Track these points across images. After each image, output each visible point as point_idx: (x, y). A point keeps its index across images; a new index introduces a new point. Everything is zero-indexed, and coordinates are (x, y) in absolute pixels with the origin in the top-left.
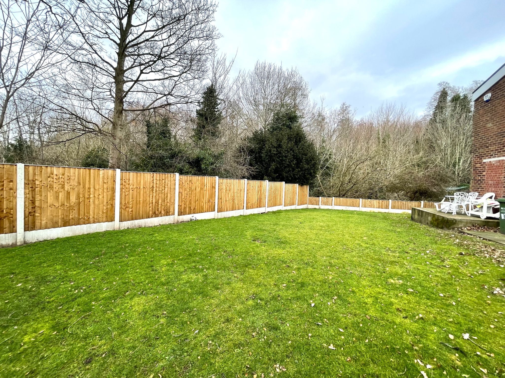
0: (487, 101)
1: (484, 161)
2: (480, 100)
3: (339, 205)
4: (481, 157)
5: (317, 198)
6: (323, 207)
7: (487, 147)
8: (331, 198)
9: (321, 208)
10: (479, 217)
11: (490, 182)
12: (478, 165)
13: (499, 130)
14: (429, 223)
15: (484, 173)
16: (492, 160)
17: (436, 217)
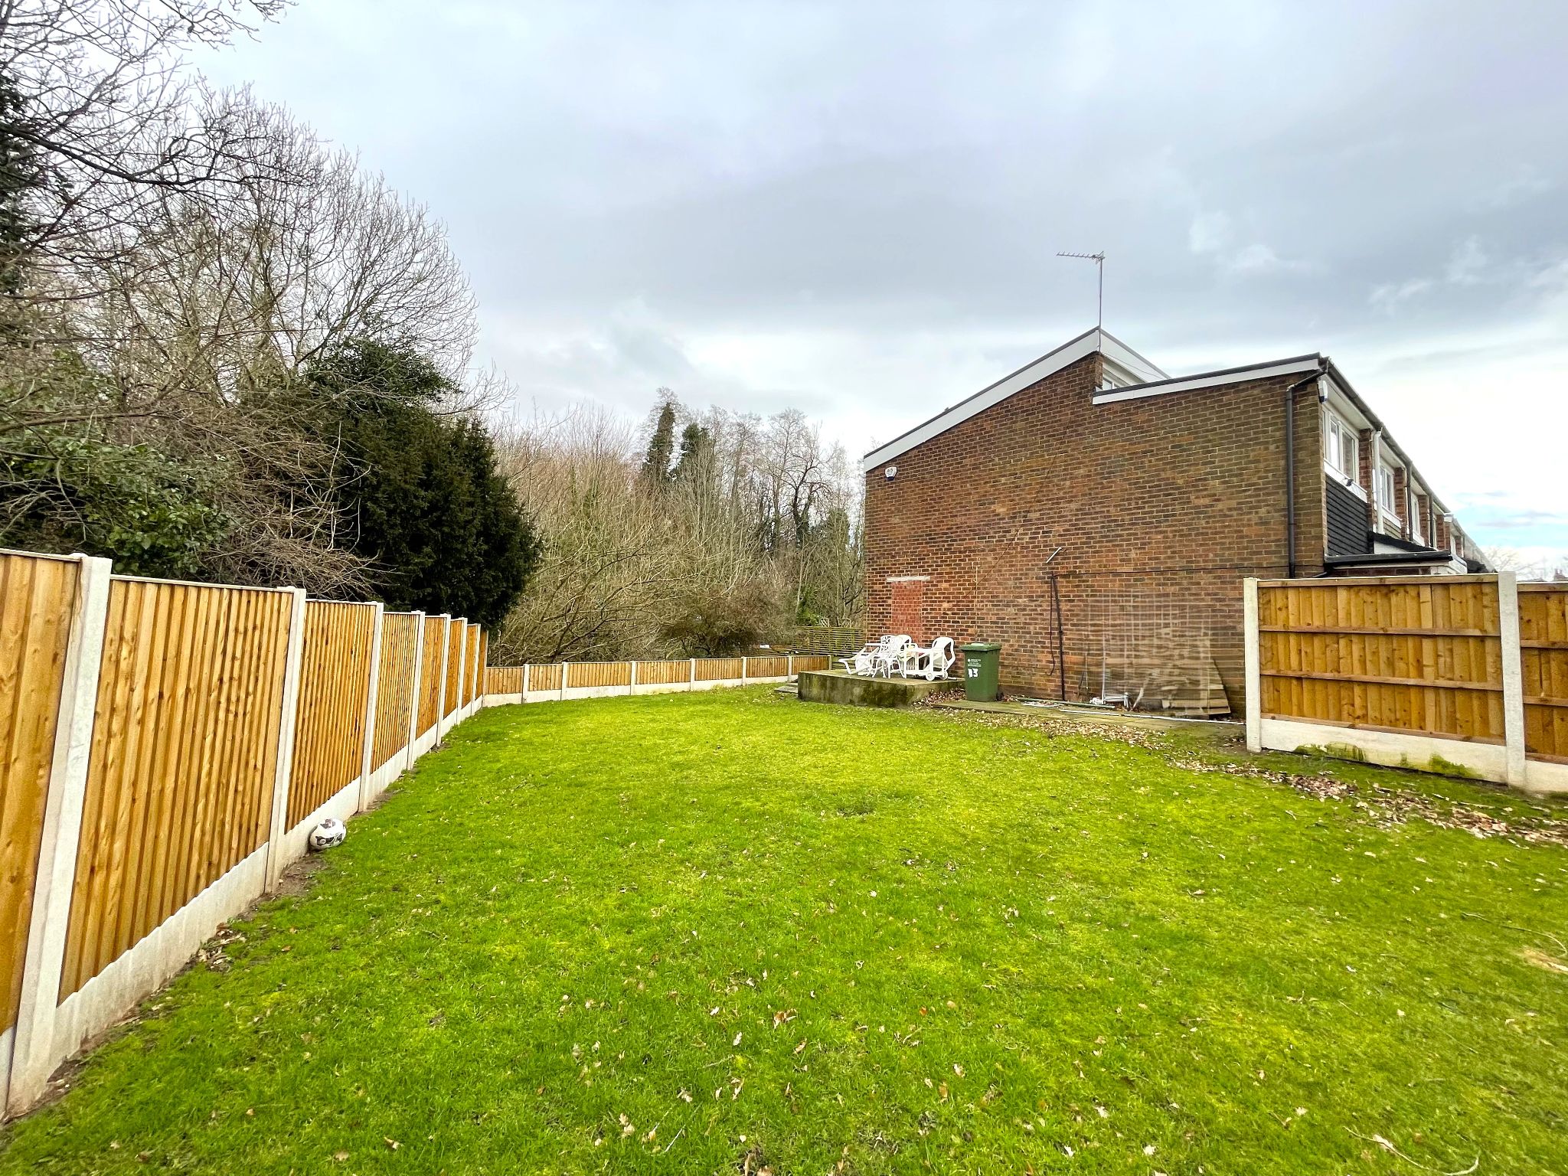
0: (891, 479)
1: (889, 580)
2: (876, 473)
3: (581, 686)
4: (883, 572)
5: (516, 670)
6: (532, 697)
7: (893, 557)
8: (558, 667)
9: (529, 701)
10: (924, 678)
11: (901, 617)
12: (877, 587)
13: (912, 532)
14: (856, 700)
15: (890, 602)
16: (902, 579)
17: (875, 685)
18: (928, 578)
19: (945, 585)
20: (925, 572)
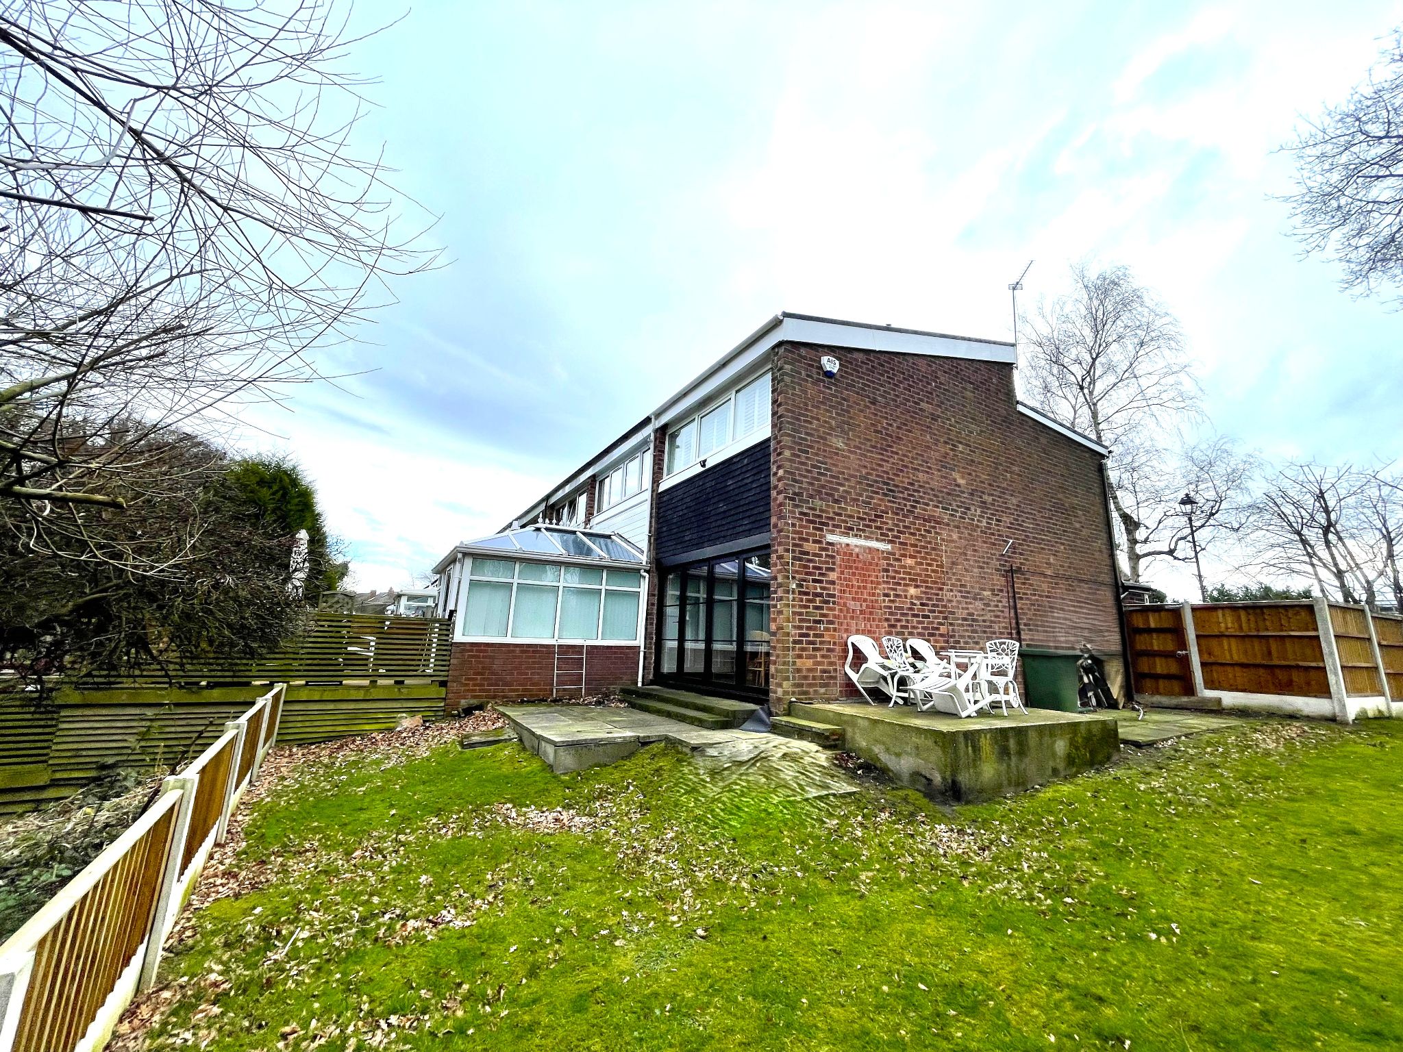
0: (828, 374)
1: (831, 538)
2: (804, 352)
4: (820, 524)
11: (851, 604)
12: (809, 546)
15: (833, 576)
16: (853, 541)
18: (889, 547)
19: (910, 562)
20: (883, 537)
